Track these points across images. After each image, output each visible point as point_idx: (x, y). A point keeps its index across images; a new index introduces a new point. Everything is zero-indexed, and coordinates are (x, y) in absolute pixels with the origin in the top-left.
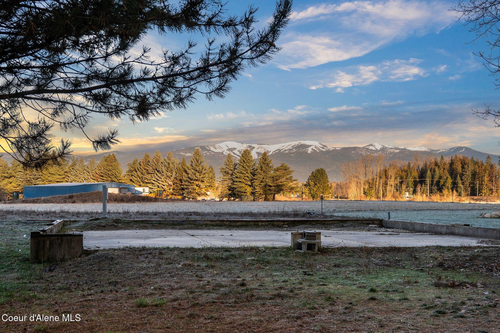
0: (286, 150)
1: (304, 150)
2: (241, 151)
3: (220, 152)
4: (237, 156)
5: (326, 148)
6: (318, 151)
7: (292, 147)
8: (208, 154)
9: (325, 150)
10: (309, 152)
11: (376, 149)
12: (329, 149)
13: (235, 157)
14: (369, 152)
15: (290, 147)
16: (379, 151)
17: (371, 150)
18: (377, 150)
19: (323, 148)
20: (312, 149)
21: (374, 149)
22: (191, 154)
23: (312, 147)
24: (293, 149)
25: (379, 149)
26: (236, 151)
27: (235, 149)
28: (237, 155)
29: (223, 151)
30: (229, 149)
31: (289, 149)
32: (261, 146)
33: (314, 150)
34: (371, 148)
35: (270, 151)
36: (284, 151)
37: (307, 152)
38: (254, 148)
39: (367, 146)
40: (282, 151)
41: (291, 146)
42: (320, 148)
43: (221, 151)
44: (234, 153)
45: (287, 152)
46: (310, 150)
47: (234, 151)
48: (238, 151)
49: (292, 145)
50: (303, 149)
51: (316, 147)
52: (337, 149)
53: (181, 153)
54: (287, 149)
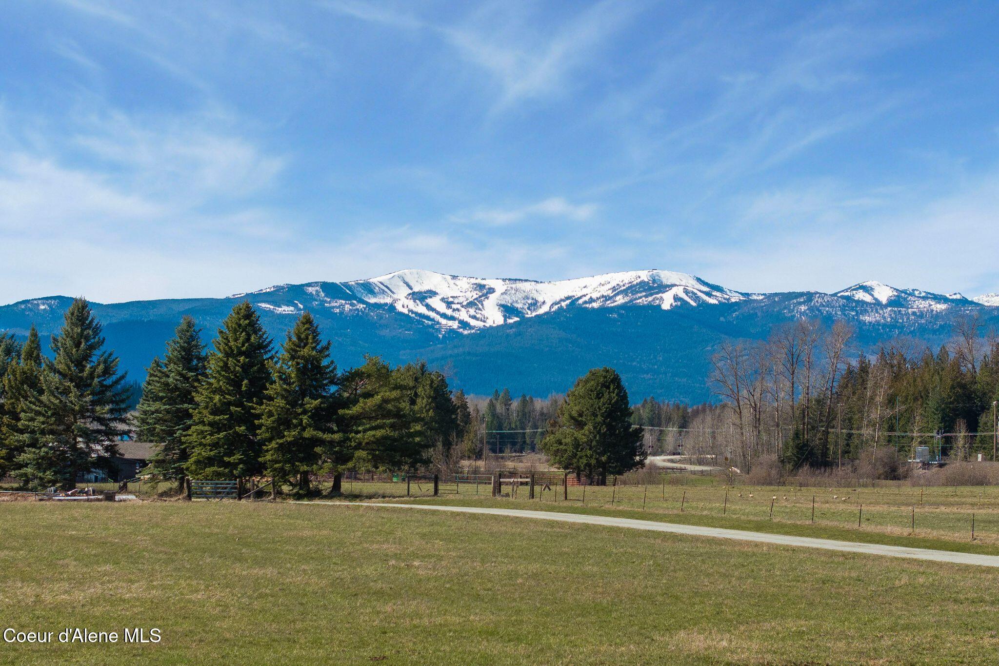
0: (592, 300)
1: (650, 299)
2: (451, 300)
3: (386, 304)
4: (437, 318)
5: (718, 294)
6: (693, 303)
7: (614, 289)
8: (347, 307)
9: (717, 302)
10: (666, 306)
11: (876, 299)
12: (728, 300)
13: (433, 320)
14: (853, 310)
15: (606, 291)
16: (886, 306)
17: (858, 302)
18: (878, 303)
19: (708, 294)
20: (676, 298)
21: (868, 298)
22: (292, 308)
23: (674, 290)
24: (615, 295)
25: (884, 301)
26: (435, 302)
27: (432, 293)
28: (438, 313)
29: (395, 301)
30: (414, 293)
31: (603, 296)
32: (514, 286)
33: (681, 299)
34: (861, 295)
35: (544, 303)
36: (585, 302)
37: (659, 306)
38: (492, 290)
39: (846, 290)
40: (581, 301)
41: (610, 286)
42: (699, 294)
43: (388, 300)
44: (429, 307)
45: (595, 305)
46: (667, 301)
47: (429, 301)
48: (443, 300)
49: (613, 284)
50: (646, 296)
51: (686, 292)
52: (754, 297)
53: (263, 305)
54: (594, 296)
